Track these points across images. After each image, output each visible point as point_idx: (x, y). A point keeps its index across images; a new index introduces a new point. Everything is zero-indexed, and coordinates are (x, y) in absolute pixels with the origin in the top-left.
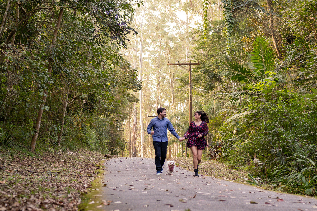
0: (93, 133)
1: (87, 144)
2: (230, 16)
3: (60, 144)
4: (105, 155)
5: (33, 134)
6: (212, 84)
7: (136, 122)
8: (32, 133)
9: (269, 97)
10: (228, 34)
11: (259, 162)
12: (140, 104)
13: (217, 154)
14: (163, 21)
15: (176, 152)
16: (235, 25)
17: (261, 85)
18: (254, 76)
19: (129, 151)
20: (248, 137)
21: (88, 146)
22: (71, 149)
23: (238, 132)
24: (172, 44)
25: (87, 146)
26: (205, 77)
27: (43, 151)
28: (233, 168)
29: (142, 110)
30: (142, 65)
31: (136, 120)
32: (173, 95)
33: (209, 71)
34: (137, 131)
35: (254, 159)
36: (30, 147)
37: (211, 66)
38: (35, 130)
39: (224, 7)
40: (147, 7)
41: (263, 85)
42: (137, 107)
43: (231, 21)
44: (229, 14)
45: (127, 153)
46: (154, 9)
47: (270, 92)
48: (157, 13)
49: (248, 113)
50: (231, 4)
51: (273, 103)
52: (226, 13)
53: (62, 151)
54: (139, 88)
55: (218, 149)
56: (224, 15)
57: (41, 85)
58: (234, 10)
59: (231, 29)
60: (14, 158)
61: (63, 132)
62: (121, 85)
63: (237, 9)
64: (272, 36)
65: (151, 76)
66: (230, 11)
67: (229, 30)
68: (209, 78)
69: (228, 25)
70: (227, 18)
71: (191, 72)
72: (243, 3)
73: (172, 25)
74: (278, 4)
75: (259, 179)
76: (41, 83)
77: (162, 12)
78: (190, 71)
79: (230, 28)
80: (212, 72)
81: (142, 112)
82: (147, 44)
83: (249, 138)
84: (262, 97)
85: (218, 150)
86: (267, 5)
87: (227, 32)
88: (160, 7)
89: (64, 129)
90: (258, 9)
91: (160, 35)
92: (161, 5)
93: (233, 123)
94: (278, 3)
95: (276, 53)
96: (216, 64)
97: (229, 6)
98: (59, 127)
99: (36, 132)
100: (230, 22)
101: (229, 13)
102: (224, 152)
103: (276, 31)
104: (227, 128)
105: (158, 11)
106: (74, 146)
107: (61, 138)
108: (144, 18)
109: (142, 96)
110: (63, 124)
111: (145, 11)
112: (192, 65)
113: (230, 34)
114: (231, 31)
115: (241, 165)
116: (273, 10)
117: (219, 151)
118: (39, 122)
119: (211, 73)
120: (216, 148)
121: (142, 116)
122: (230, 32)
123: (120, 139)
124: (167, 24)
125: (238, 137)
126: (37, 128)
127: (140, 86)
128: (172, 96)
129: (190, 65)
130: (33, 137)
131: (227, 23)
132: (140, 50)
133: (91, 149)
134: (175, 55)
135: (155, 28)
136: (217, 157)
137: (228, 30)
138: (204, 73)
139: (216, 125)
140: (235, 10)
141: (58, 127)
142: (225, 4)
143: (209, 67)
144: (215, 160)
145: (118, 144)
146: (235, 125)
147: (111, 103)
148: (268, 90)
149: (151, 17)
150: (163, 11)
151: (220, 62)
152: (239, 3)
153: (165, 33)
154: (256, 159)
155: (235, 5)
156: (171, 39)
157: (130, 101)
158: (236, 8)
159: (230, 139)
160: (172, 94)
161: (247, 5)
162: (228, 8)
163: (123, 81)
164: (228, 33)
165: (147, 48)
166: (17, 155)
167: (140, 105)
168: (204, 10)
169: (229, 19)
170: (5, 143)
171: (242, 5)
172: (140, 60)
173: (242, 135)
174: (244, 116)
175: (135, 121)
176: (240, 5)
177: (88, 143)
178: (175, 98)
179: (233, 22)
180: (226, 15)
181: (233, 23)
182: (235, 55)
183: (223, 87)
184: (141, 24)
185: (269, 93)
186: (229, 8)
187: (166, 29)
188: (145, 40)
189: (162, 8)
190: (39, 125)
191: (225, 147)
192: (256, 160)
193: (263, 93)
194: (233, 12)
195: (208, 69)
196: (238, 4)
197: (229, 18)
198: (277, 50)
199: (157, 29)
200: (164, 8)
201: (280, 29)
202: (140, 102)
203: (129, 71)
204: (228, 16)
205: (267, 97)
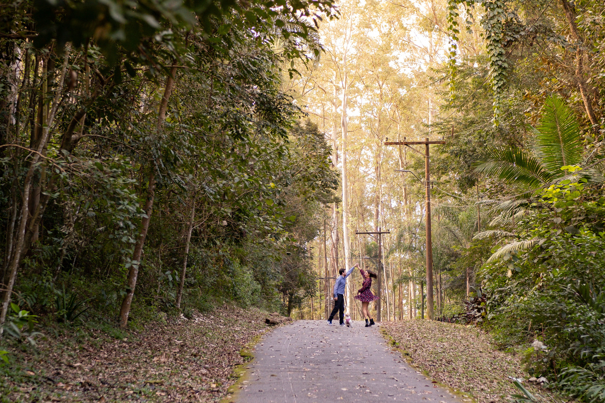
0: (248, 275)
1: (235, 295)
2: (500, 54)
3: (179, 305)
4: (266, 319)
5: (125, 295)
6: (472, 176)
7: (338, 240)
8: (122, 293)
9: (569, 214)
10: (495, 89)
11: (544, 347)
12: (343, 205)
13: (478, 314)
14: (386, 49)
15: (412, 295)
16: (509, 71)
17: (554, 192)
18: (543, 170)
19: (323, 293)
20: (534, 284)
21: (238, 298)
22: (202, 310)
23: (515, 273)
24: (403, 92)
25: (236, 299)
26: (459, 162)
27: (146, 322)
28: (502, 348)
29: (347, 218)
30: (346, 132)
31: (337, 236)
32: (405, 189)
33: (466, 152)
34: (339, 256)
35: (534, 343)
36: (118, 319)
37: (469, 142)
38: (128, 288)
39: (489, 38)
40: (357, 22)
41: (558, 190)
42: (338, 212)
43: (500, 63)
44: (498, 50)
45: (320, 297)
46: (368, 26)
47: (572, 205)
48: (374, 34)
49: (533, 241)
50: (502, 32)
51: (568, 239)
52: (492, 50)
53: (183, 317)
54: (334, 186)
55: (479, 304)
56: (488, 52)
57: (124, 222)
58: (508, 42)
59: (500, 80)
60: (84, 349)
61: (185, 282)
62: (300, 180)
63: (512, 41)
64: (581, 90)
65: (366, 152)
66: (500, 45)
67: (498, 81)
68: (467, 165)
69: (495, 71)
70: (494, 59)
71: (428, 158)
72: (525, 29)
73: (403, 56)
74: (589, 33)
75: (543, 382)
76: (123, 219)
77: (383, 32)
78: (426, 156)
79: (499, 78)
80: (471, 154)
81: (347, 221)
82: (358, 91)
83: (537, 286)
84: (556, 215)
85: (479, 307)
86: (572, 30)
87: (495, 85)
88: (380, 21)
89: (187, 276)
90: (552, 39)
91: (380, 75)
92: (381, 18)
93: (506, 258)
94: (590, 30)
95: (590, 121)
96: (480, 138)
97: (498, 36)
98: (176, 274)
99: (129, 291)
100: (500, 67)
101: (497, 48)
102: (490, 311)
103: (587, 82)
104: (496, 266)
105: (376, 30)
106: (208, 304)
107: (183, 292)
108: (350, 43)
109: (346, 191)
110: (185, 266)
111: (351, 30)
112: (430, 146)
113: (499, 87)
114: (502, 83)
115: (518, 343)
116: (582, 41)
117: (481, 309)
118: (135, 272)
119: (470, 156)
120: (476, 302)
121: (347, 228)
122: (500, 85)
123: (305, 273)
124: (395, 53)
125: (515, 284)
126: (131, 283)
127: (335, 182)
128: (403, 190)
129: (427, 144)
130: (125, 299)
131: (494, 67)
132: (343, 104)
133: (244, 306)
134: (409, 113)
135: (369, 62)
136: (478, 319)
137: (496, 82)
138: (456, 155)
139: (482, 254)
140: (510, 42)
141: (173, 275)
142: (490, 32)
143: (466, 143)
144: (475, 325)
145: (302, 284)
146: (510, 261)
147: (276, 221)
148: (567, 201)
149: (363, 41)
150: (385, 30)
151: (487, 135)
152: (517, 30)
153: (389, 72)
154: (537, 341)
155: (510, 33)
156: (401, 84)
157: (324, 203)
158: (512, 38)
159: (501, 287)
160: (403, 188)
161: (532, 32)
162: (495, 40)
163: (305, 173)
164: (496, 87)
165: (358, 98)
166: (91, 339)
167: (344, 208)
168: (451, 43)
169: (497, 61)
170: (69, 318)
171: (523, 33)
172: (343, 124)
173: (522, 280)
174: (526, 246)
175: (334, 237)
176: (518, 32)
177: (238, 293)
178: (408, 194)
179: (506, 65)
180: (493, 52)
181: (505, 68)
182: (514, 121)
183: (492, 183)
184: (344, 56)
185: (570, 207)
186: (498, 39)
187: (392, 64)
188: (352, 85)
189: (384, 23)
190: (135, 278)
191: (491, 303)
192: (537, 343)
193: (558, 207)
194: (505, 46)
195: (464, 147)
196: (514, 31)
197: (498, 59)
198: (590, 117)
199: (375, 65)
200: (387, 24)
201: (595, 78)
202: (343, 203)
203: (315, 154)
204: (496, 55)
205: (566, 214)
